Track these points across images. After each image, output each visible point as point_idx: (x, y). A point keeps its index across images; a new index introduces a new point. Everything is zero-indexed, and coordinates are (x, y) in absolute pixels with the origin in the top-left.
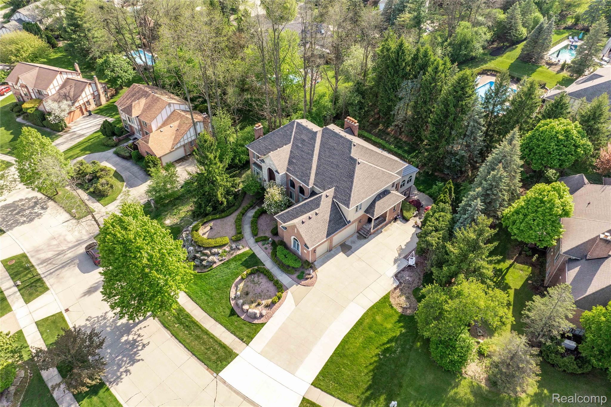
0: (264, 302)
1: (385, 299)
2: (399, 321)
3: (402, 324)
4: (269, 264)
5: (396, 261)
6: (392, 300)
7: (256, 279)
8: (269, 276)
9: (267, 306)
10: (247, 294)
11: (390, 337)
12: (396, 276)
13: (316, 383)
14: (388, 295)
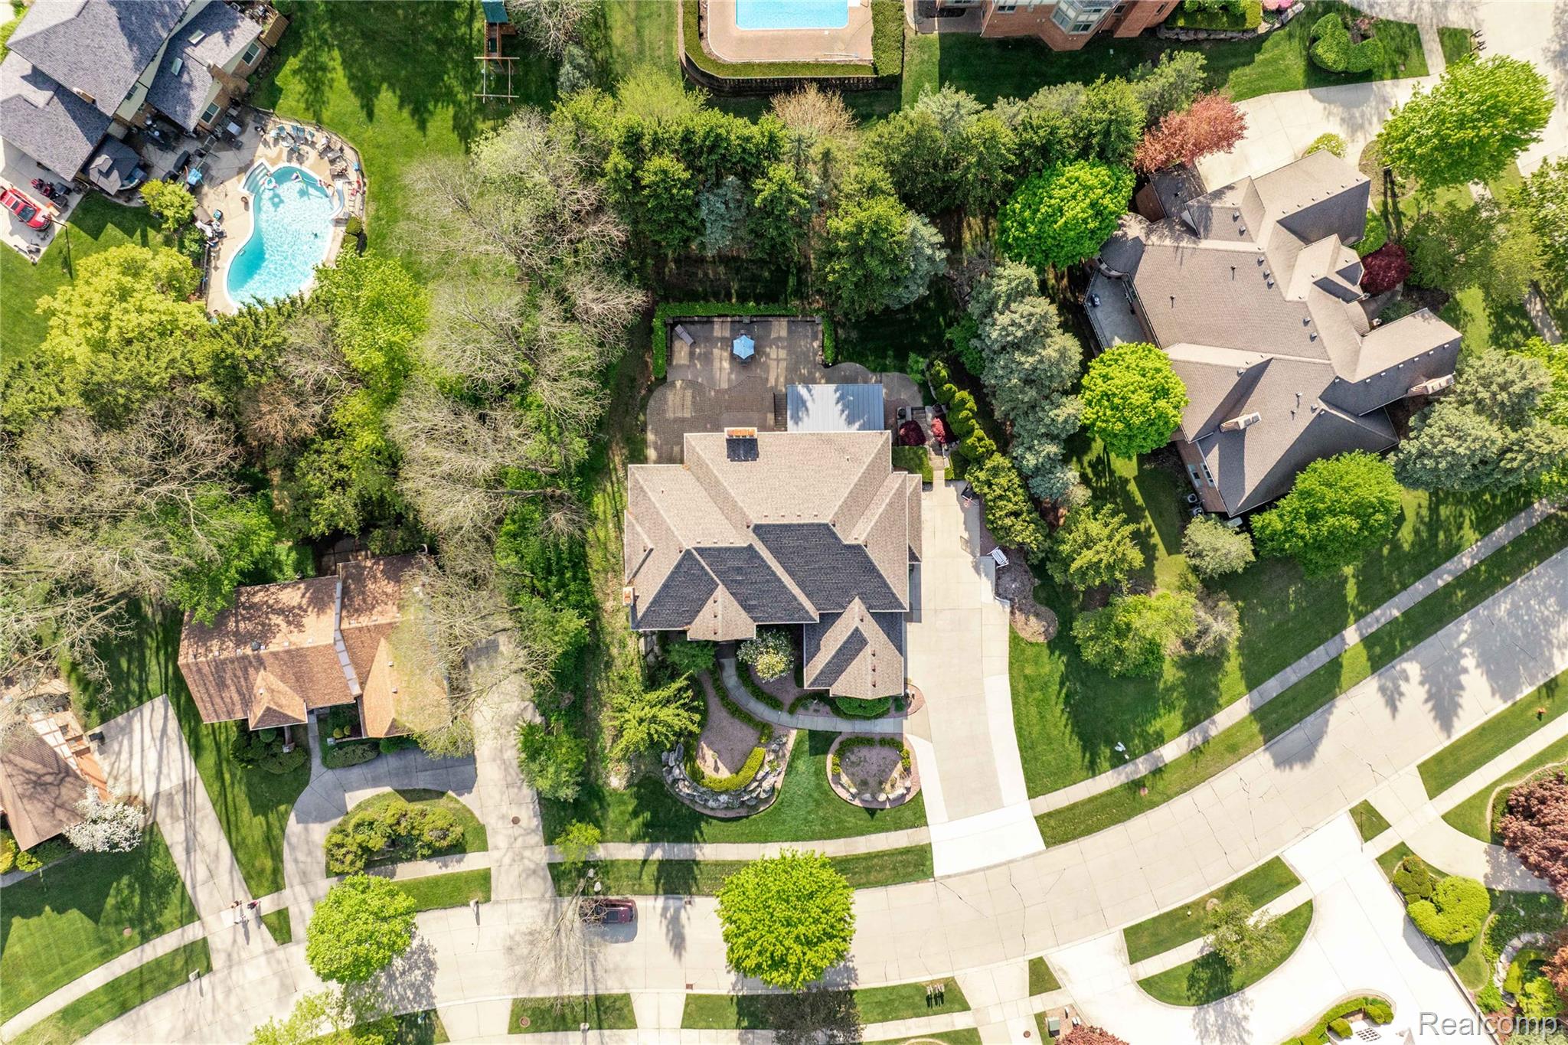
0: (896, 774)
1: (1015, 640)
2: (1052, 653)
3: (1057, 653)
5: (977, 568)
6: (1022, 634)
7: (853, 758)
8: (867, 740)
9: (904, 774)
10: (864, 782)
11: (1058, 680)
12: (998, 594)
13: (1033, 793)
14: (1012, 631)
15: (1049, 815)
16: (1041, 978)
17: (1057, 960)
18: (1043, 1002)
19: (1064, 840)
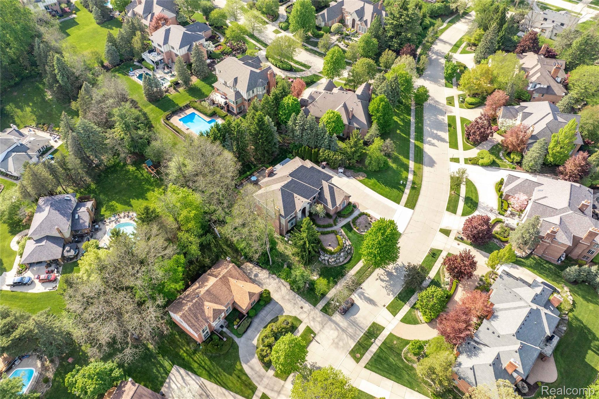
0: (370, 220)
1: (361, 181)
2: (370, 178)
4: (349, 219)
5: (340, 177)
7: (358, 224)
8: (357, 218)
9: (371, 219)
10: (366, 226)
11: (377, 182)
12: (348, 177)
13: (398, 203)
14: (359, 180)
15: (406, 204)
16: (446, 232)
17: (443, 227)
18: (453, 235)
19: (415, 206)
